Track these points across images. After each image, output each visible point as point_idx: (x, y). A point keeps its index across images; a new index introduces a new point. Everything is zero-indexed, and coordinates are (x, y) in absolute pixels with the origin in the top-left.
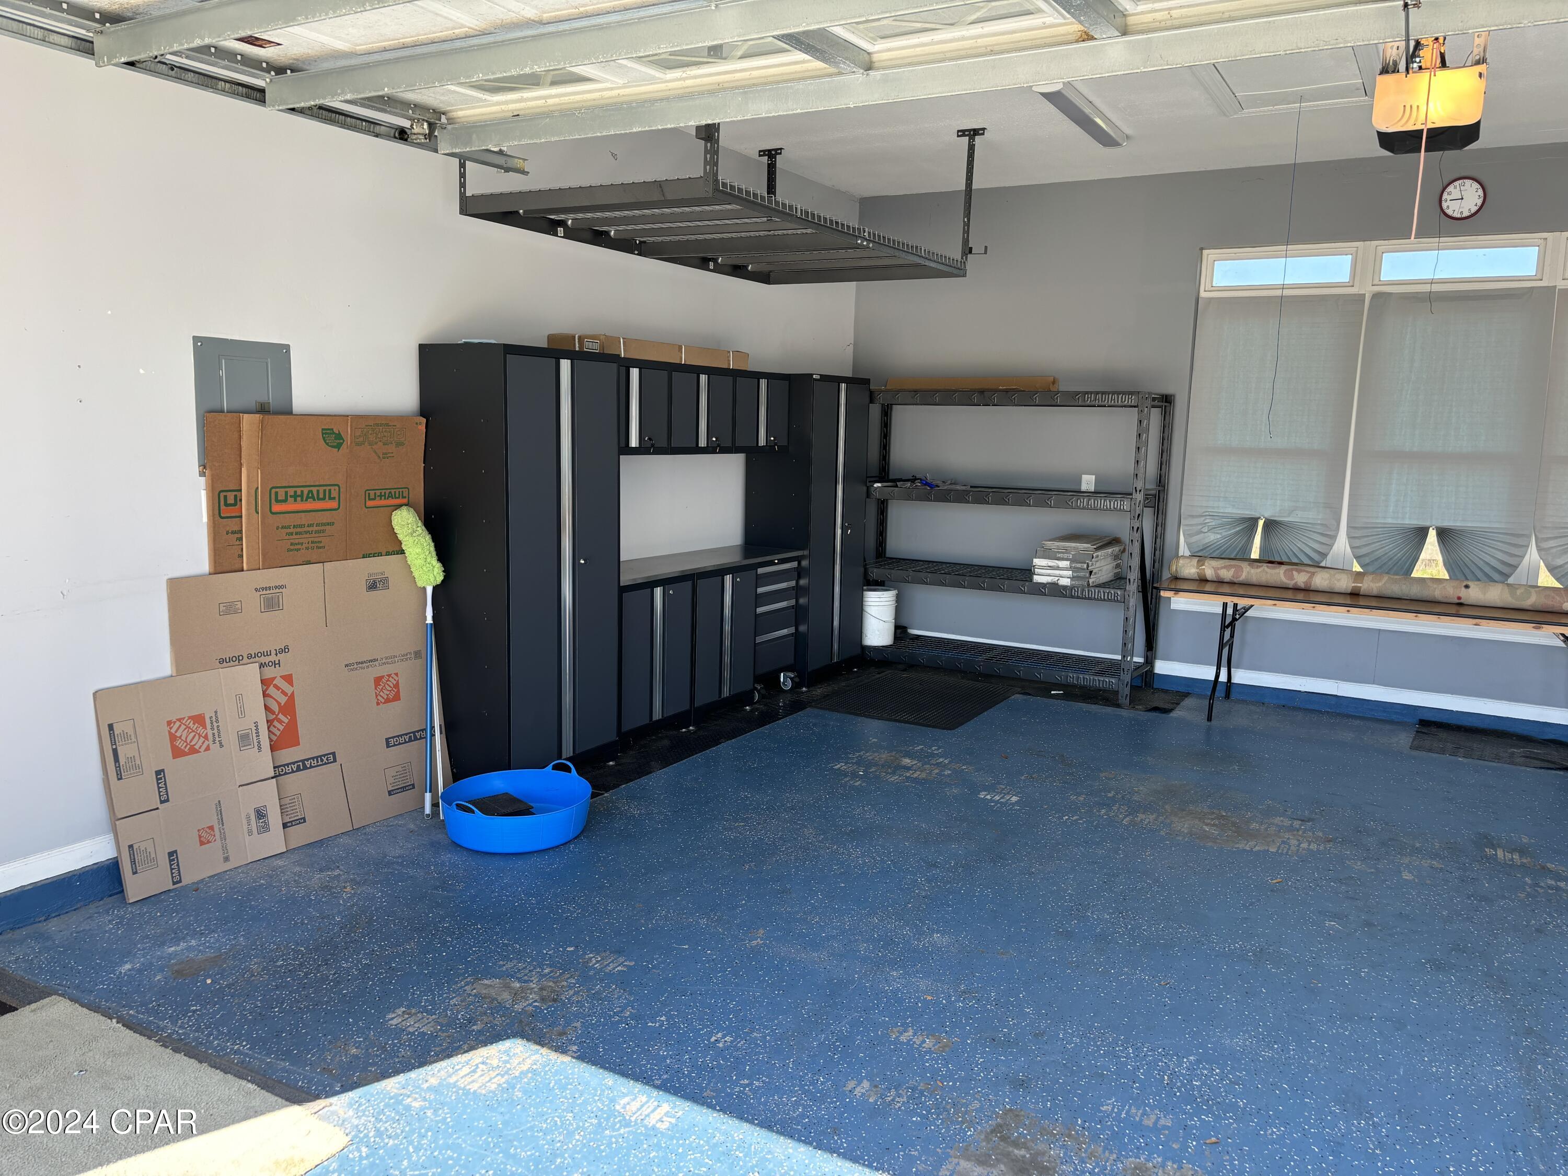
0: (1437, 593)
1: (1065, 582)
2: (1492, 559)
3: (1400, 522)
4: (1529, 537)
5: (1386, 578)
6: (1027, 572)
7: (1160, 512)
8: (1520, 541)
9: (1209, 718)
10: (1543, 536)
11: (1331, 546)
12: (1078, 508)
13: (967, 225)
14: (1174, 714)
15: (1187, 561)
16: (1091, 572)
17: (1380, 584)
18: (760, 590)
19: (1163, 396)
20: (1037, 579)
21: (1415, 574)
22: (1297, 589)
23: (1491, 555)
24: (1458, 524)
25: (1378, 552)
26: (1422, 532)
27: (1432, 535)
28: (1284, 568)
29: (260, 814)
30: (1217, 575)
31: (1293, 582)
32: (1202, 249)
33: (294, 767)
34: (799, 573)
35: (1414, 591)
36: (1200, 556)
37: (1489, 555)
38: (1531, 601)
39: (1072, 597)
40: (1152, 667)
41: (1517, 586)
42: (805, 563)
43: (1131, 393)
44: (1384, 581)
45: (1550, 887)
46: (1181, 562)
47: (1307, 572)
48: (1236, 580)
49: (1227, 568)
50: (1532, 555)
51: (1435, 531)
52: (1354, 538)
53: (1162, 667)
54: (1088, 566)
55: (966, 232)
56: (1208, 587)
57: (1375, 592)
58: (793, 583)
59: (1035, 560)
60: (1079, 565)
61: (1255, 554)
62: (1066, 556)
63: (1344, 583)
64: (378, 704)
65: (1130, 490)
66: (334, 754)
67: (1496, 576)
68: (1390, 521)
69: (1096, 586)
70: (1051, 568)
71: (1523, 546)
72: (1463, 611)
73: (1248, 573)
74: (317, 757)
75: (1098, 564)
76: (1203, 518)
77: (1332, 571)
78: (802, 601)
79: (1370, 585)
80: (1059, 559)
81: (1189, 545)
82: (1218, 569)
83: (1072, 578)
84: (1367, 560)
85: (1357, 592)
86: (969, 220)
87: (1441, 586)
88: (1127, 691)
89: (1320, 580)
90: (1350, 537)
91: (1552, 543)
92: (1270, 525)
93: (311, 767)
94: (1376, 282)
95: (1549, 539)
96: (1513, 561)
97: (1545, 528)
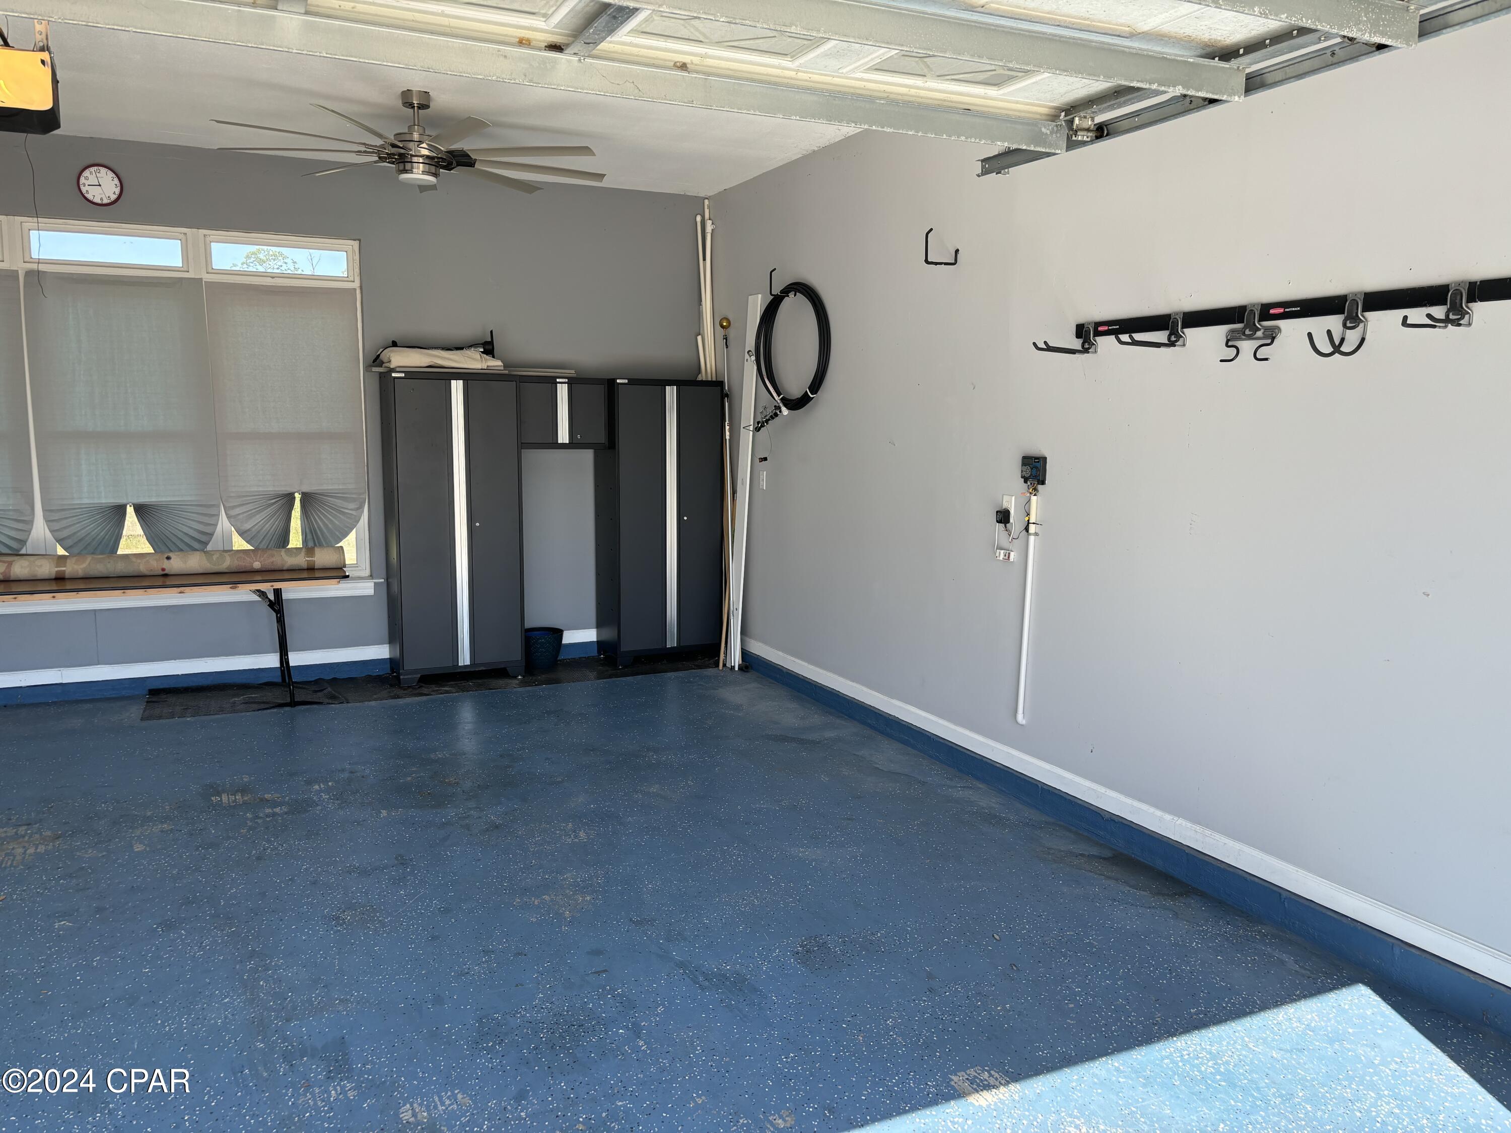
0: (143, 568)
2: (190, 530)
3: (96, 501)
4: (219, 506)
5: (89, 559)
8: (212, 511)
10: (231, 504)
11: (29, 532)
17: (84, 565)
21: (120, 552)
23: (188, 526)
24: (153, 500)
25: (79, 534)
26: (120, 511)
27: (130, 510)
35: (120, 568)
37: (186, 526)
38: (226, 564)
41: (212, 553)
44: (87, 562)
45: (267, 816)
47: (4, 562)
50: (224, 524)
51: (132, 508)
52: (52, 521)
57: (81, 574)
63: (46, 569)
67: (196, 545)
68: (86, 501)
71: (215, 515)
72: (169, 581)
77: (32, 558)
79: (73, 568)
84: (70, 542)
85: (62, 577)
87: (145, 560)
89: (20, 569)
90: (48, 521)
91: (238, 511)
94: (27, 260)
95: (234, 507)
96: (208, 530)
97: (231, 497)
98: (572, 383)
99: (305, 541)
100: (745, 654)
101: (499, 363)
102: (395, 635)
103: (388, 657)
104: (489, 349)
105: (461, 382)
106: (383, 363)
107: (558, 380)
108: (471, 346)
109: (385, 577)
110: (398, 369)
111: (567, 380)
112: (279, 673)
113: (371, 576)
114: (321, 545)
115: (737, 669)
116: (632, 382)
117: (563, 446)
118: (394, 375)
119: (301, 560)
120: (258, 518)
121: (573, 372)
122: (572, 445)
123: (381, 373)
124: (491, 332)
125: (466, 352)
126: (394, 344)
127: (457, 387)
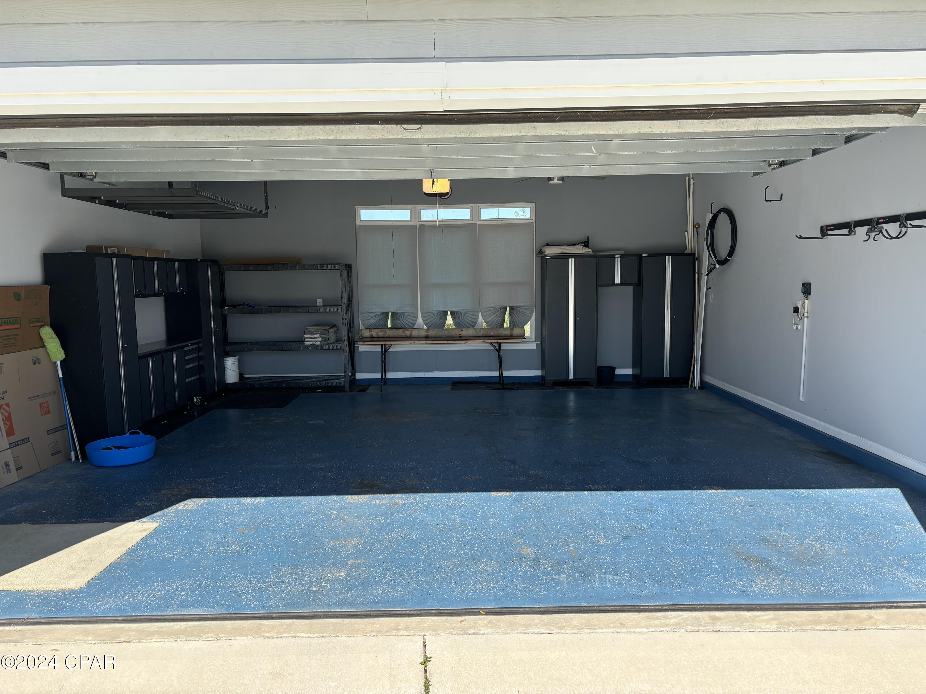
0: (453, 334)
1: (318, 343)
2: (468, 321)
3: (438, 309)
4: (479, 312)
5: (436, 330)
6: (302, 341)
7: (351, 312)
9: (381, 391)
10: (483, 311)
11: (416, 321)
12: (320, 312)
13: (266, 197)
14: (367, 391)
15: (365, 330)
16: (329, 338)
17: (435, 332)
18: (186, 358)
19: (347, 265)
20: (306, 343)
21: (445, 328)
22: (407, 337)
23: (468, 319)
24: (457, 309)
25: (432, 321)
26: (446, 313)
27: (449, 313)
28: (401, 330)
29: (7, 465)
30: (377, 335)
31: (405, 335)
32: (355, 205)
33: (14, 444)
34: (199, 349)
35: (446, 334)
36: (370, 328)
38: (481, 333)
39: (322, 349)
40: (355, 376)
41: (477, 329)
42: (200, 345)
43: (337, 264)
46: (363, 331)
47: (410, 330)
48: (384, 336)
49: (381, 332)
50: (481, 319)
52: (424, 317)
53: (359, 376)
54: (327, 336)
55: (266, 200)
56: (375, 339)
57: (433, 335)
58: (196, 355)
59: (304, 335)
60: (324, 336)
61: (389, 326)
62: (317, 332)
63: (423, 334)
64: (42, 415)
65: (340, 304)
66: (28, 438)
67: (470, 326)
68: (435, 310)
69: (331, 344)
70: (312, 338)
71: (477, 315)
72: (462, 339)
73: (389, 333)
74: (22, 440)
75: (330, 335)
76: (368, 314)
77: (418, 330)
78: (201, 363)
79: (432, 333)
80: (315, 334)
81: (364, 325)
82: (378, 332)
83: (321, 342)
84: (429, 325)
85: (427, 336)
86: (267, 195)
87: (454, 331)
88: (348, 385)
89: (415, 333)
90: (422, 317)
91: (486, 314)
92: (394, 314)
93: (21, 444)
94: (420, 220)
95: (485, 312)
96: (475, 321)
97: (484, 308)
98: (622, 257)
99: (510, 326)
100: (702, 381)
101: (590, 250)
102: (543, 367)
103: (541, 375)
104: (586, 244)
105: (573, 259)
106: (543, 252)
107: (616, 256)
108: (579, 244)
109: (541, 341)
110: (548, 255)
111: (620, 256)
112: (499, 379)
113: (535, 341)
114: (516, 327)
115: (697, 388)
116: (650, 255)
117: (617, 285)
118: (546, 257)
119: (508, 332)
120: (493, 317)
121: (623, 252)
122: (621, 284)
123: (542, 257)
124: (588, 237)
125: (577, 246)
126: (548, 245)
127: (572, 261)
